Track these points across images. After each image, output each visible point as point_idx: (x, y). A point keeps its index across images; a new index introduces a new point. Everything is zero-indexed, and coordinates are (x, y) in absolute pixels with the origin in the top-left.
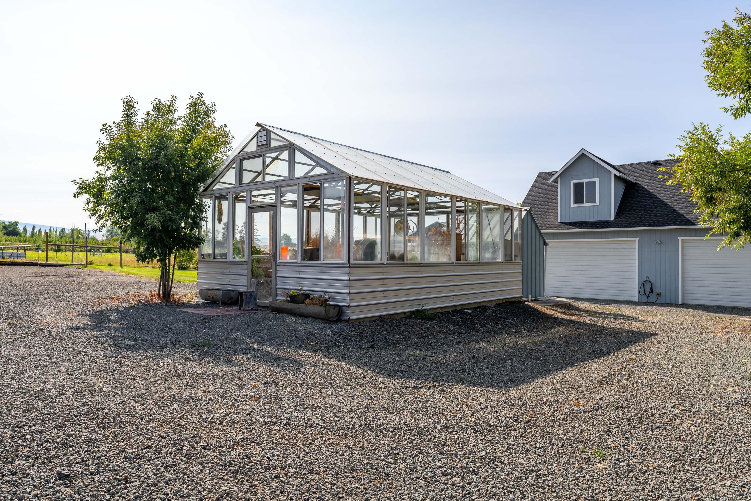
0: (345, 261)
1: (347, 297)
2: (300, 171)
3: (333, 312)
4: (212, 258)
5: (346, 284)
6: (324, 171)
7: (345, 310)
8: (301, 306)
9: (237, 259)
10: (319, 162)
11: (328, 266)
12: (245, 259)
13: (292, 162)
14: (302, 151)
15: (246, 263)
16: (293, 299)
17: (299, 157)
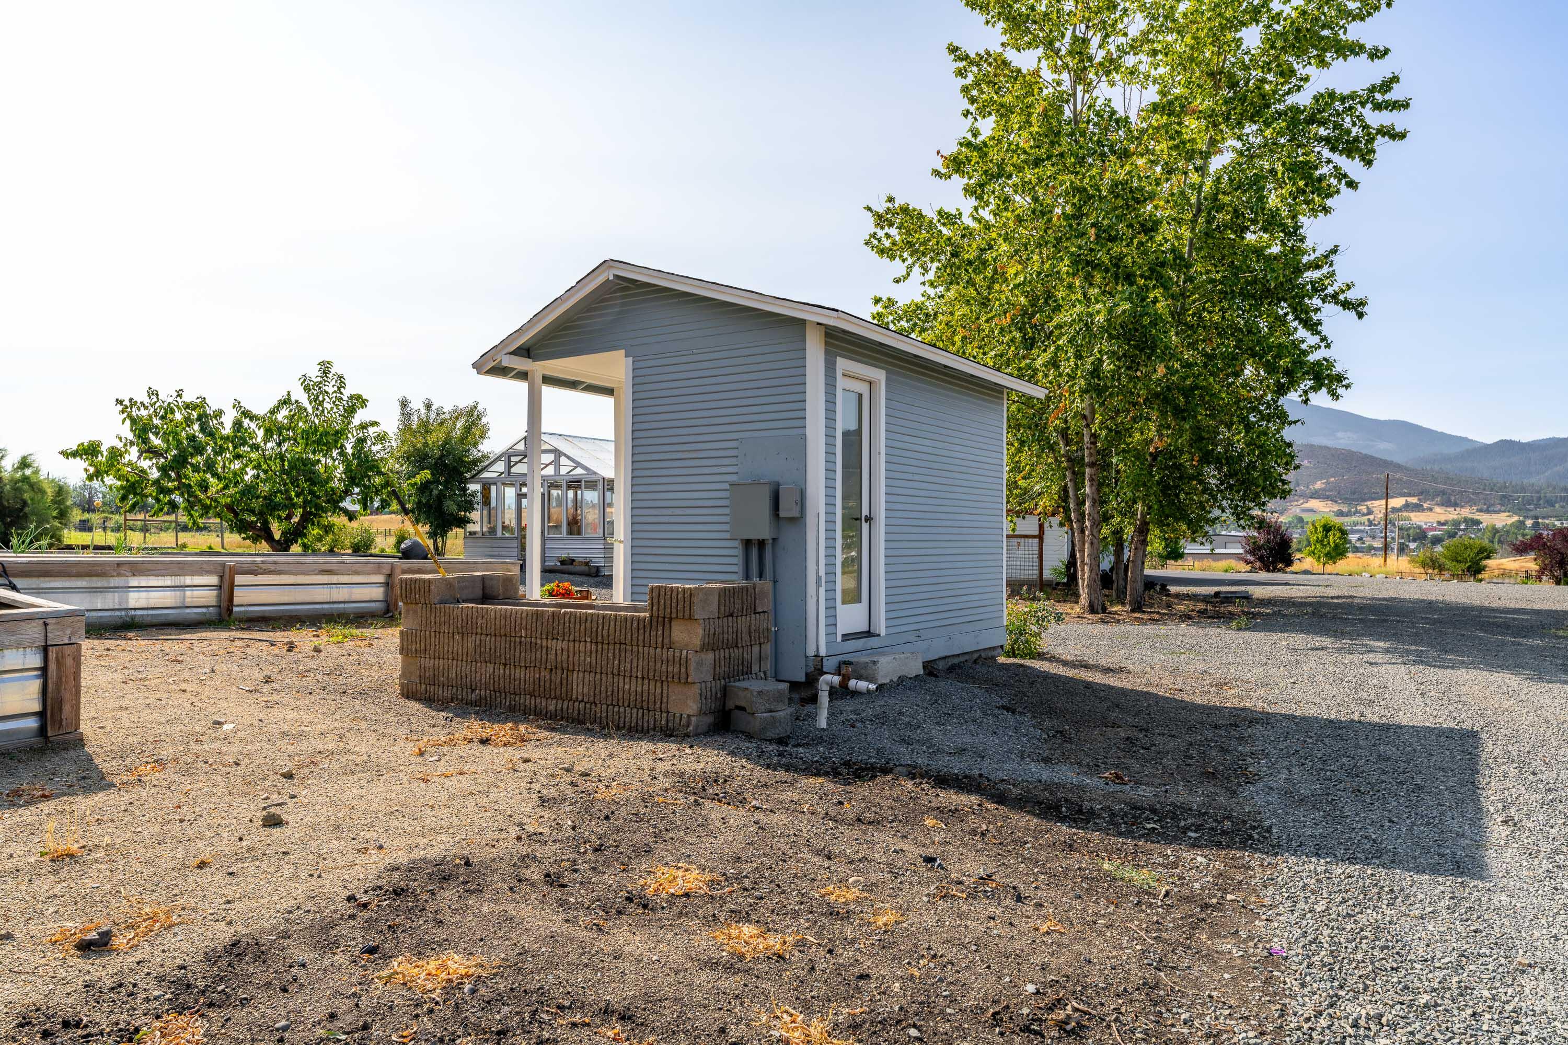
0: (601, 535)
1: (603, 560)
2: (563, 471)
3: (594, 570)
4: (480, 535)
5: (602, 551)
6: (583, 472)
7: (602, 569)
8: (570, 567)
9: (507, 535)
10: (578, 464)
11: (587, 539)
12: (516, 535)
13: (556, 463)
14: (565, 455)
15: (517, 538)
16: (563, 562)
17: (563, 460)
